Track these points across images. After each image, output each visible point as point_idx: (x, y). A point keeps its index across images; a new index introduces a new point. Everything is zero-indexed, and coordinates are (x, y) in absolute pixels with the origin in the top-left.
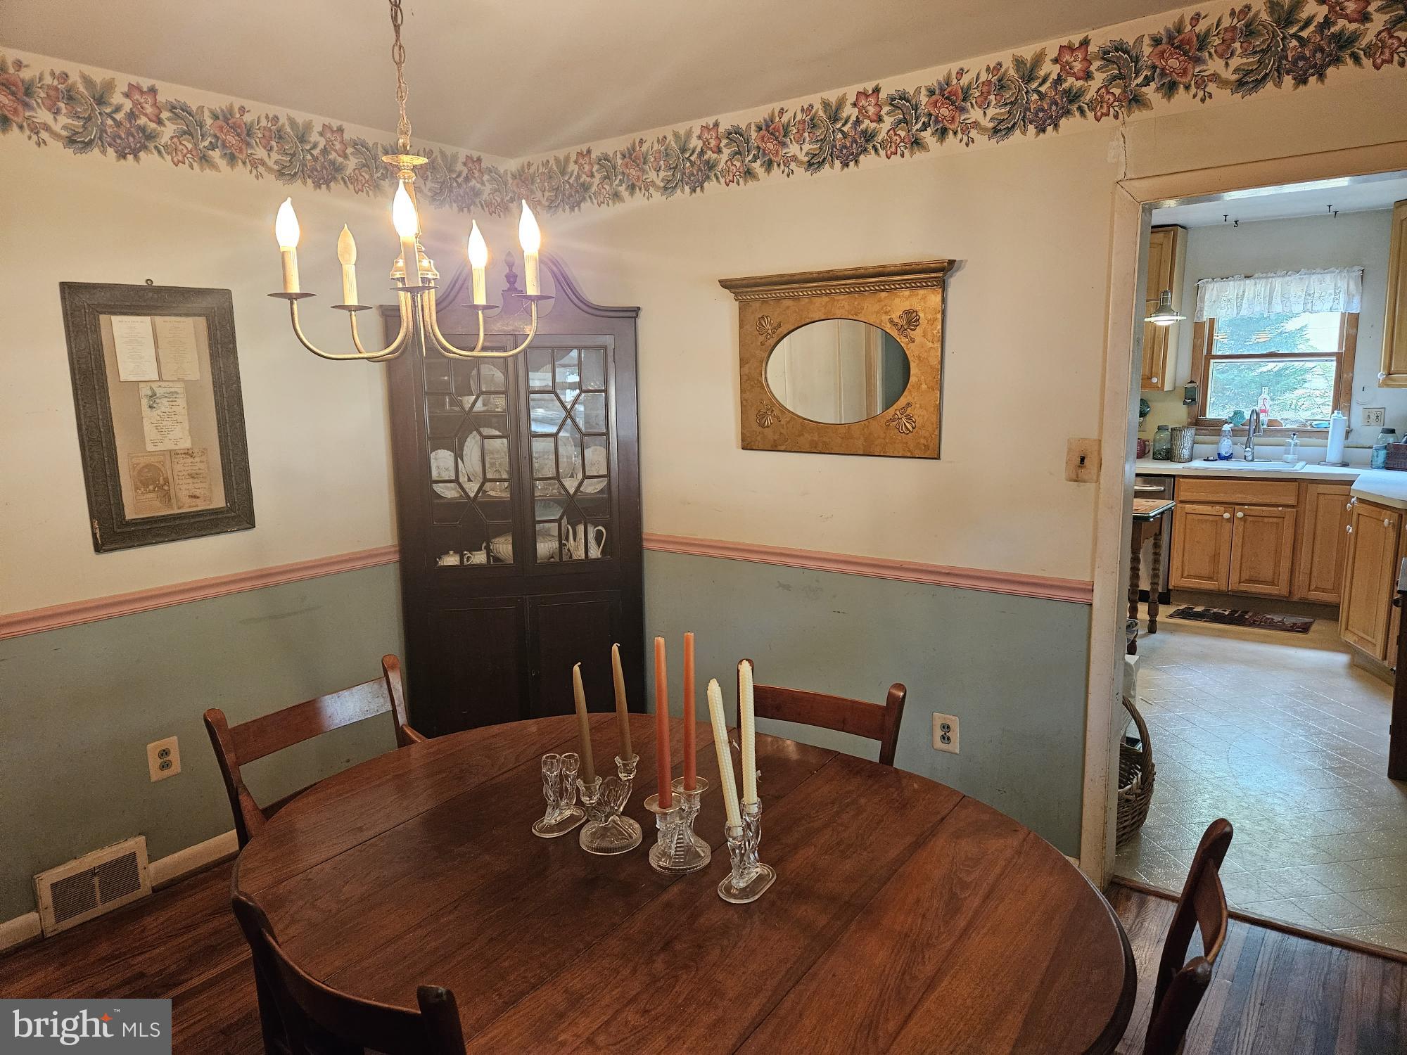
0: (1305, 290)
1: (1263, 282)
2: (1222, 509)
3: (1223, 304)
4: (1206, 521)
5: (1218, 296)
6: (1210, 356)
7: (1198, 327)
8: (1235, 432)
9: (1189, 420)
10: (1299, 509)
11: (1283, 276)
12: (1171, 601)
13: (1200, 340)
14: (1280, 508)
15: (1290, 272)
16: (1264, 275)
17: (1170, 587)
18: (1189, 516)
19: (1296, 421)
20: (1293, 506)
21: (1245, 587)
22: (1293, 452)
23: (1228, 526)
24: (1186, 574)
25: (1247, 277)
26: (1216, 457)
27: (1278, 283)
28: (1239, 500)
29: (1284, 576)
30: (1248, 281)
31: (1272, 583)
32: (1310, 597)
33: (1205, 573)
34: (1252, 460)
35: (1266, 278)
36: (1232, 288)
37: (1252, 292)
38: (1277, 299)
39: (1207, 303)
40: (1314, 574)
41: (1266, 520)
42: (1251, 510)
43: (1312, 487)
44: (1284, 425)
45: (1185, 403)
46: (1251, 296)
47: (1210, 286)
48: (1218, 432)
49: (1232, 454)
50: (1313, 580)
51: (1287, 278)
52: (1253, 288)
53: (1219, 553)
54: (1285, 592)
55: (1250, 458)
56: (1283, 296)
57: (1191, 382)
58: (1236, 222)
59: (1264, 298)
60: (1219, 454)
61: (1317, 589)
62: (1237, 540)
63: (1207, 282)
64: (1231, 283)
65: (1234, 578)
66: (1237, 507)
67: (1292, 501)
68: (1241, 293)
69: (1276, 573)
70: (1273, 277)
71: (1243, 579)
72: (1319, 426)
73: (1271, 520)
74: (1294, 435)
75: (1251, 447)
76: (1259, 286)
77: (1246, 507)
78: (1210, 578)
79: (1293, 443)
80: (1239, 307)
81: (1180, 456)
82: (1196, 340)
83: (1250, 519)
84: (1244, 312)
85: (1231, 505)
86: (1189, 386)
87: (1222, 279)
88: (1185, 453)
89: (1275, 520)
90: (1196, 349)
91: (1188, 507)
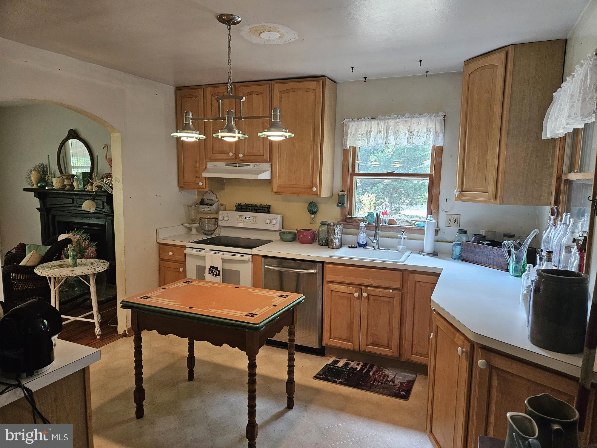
0: (408, 129)
1: (383, 122)
2: (354, 289)
3: (359, 137)
4: (344, 297)
5: (356, 131)
6: (354, 174)
7: (345, 153)
8: (367, 227)
9: (342, 218)
10: (403, 292)
11: (395, 119)
12: (326, 353)
13: (346, 162)
14: (391, 291)
15: (399, 116)
16: (383, 117)
17: (324, 345)
18: (333, 293)
19: (406, 221)
20: (399, 290)
21: (371, 349)
22: (403, 244)
23: (359, 301)
24: (332, 336)
25: (373, 119)
26: (357, 246)
27: (392, 123)
28: (365, 283)
29: (395, 343)
30: (373, 122)
31: (388, 347)
32: (412, 359)
33: (345, 337)
34: (378, 248)
35: (385, 119)
36: (364, 126)
37: (376, 129)
38: (391, 135)
39: (349, 136)
40: (415, 342)
41: (382, 299)
42: (372, 291)
43: (411, 276)
44: (398, 223)
45: (338, 206)
46: (376, 132)
47: (351, 124)
48: (358, 227)
49: (367, 243)
50: (414, 346)
51: (397, 120)
52: (376, 128)
53: (353, 322)
54: (396, 354)
55: (377, 247)
56: (395, 132)
57: (342, 191)
58: (365, 78)
59: (384, 133)
60: (358, 243)
61: (417, 354)
62: (364, 313)
63: (349, 121)
64: (364, 122)
65: (363, 342)
66: (363, 288)
67: (399, 286)
68: (369, 130)
69: (390, 339)
70: (388, 119)
71: (369, 343)
72: (419, 226)
73: (386, 299)
74: (403, 232)
75: (377, 239)
76: (380, 125)
77: (369, 288)
78: (348, 341)
79: (403, 237)
80: (368, 139)
81: (333, 244)
82: (344, 162)
83: (372, 297)
84: (372, 143)
85: (360, 287)
86: (341, 194)
87: (358, 119)
88: (337, 242)
89: (388, 299)
90: (345, 168)
91: (333, 286)
